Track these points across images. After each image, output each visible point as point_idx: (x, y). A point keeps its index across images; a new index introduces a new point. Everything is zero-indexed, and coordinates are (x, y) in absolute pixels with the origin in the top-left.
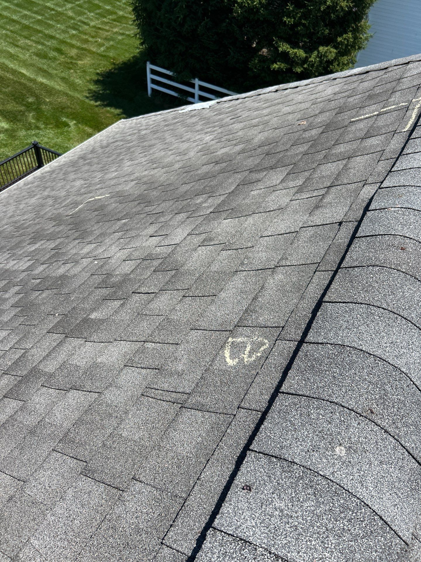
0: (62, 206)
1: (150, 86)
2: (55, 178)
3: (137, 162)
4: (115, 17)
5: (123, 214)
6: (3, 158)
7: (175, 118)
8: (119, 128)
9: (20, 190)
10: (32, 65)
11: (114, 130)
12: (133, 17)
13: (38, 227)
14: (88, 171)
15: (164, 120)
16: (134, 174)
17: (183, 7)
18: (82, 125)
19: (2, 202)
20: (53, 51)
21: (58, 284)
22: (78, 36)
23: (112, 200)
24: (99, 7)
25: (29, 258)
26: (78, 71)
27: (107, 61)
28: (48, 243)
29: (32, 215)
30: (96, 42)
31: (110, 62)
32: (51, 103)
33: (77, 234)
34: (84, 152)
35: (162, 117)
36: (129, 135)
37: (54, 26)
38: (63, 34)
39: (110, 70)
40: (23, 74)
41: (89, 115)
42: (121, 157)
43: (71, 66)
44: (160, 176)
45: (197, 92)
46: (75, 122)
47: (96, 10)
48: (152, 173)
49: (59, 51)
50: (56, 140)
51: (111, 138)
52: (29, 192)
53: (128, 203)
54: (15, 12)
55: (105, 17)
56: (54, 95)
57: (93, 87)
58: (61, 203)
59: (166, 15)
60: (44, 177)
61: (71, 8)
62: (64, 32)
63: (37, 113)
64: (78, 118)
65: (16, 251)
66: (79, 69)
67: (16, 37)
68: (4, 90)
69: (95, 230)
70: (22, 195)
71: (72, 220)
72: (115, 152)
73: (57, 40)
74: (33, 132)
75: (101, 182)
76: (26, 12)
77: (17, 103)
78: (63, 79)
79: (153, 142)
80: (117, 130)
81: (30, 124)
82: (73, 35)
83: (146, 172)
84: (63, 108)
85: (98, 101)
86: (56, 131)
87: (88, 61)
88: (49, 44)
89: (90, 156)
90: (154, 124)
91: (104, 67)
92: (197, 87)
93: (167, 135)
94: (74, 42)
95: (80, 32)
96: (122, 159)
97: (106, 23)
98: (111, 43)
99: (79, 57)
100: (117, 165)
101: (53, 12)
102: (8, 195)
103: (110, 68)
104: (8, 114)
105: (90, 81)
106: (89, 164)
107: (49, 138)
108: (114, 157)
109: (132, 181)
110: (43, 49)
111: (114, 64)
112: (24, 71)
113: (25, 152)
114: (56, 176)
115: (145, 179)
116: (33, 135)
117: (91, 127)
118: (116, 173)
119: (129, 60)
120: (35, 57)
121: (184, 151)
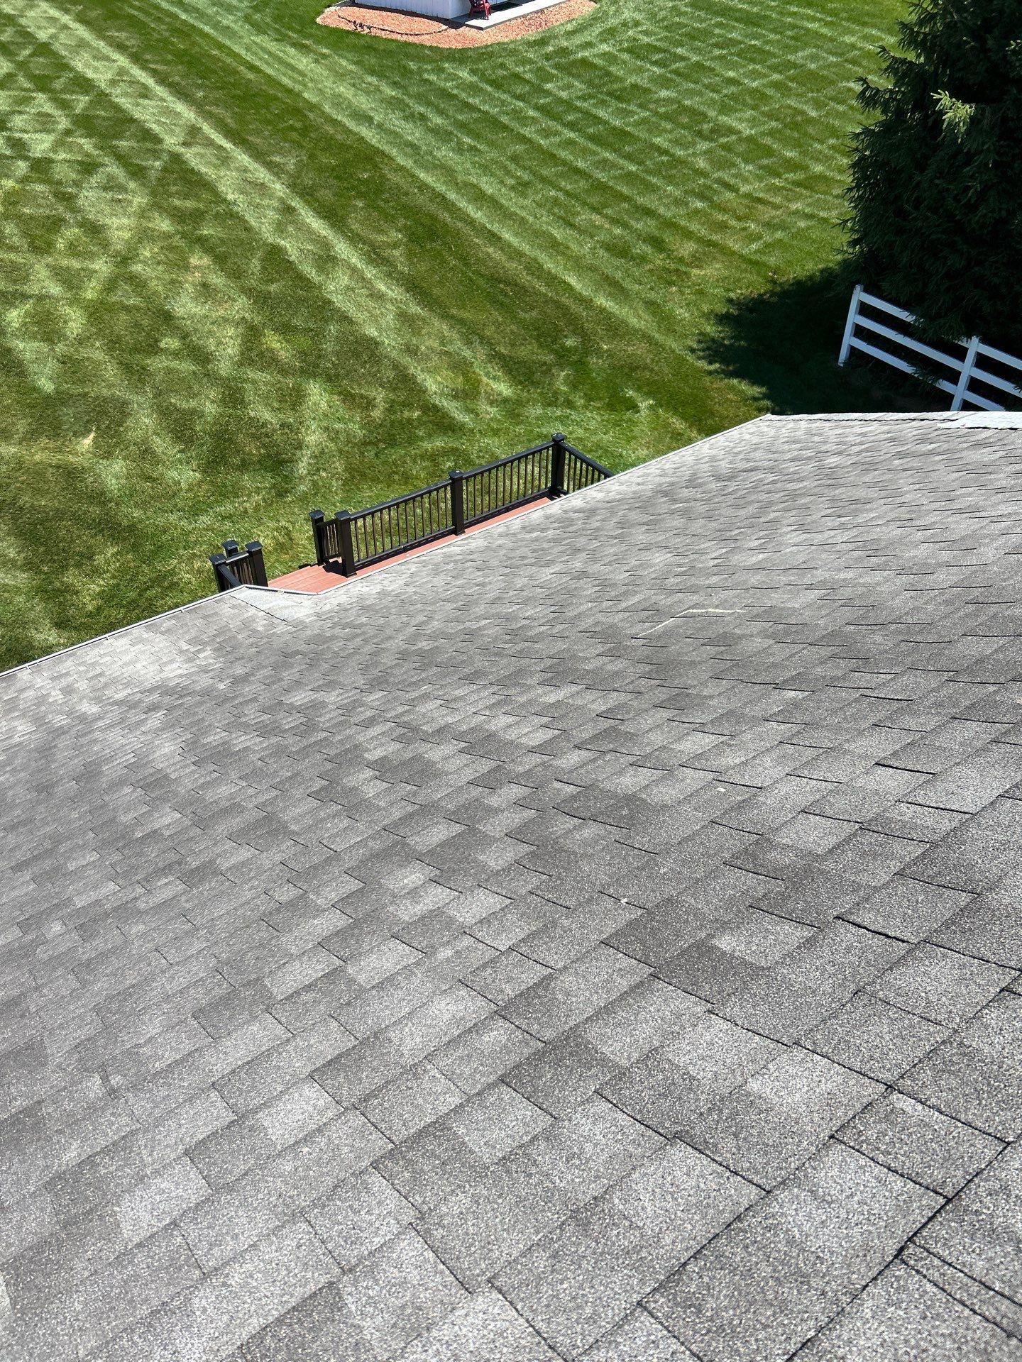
0: (620, 608)
1: (849, 340)
2: (597, 529)
3: (818, 538)
4: (803, 176)
5: (788, 675)
6: (483, 457)
7: (925, 440)
8: (762, 434)
9: (513, 539)
10: (593, 269)
11: (747, 437)
12: (849, 179)
13: (561, 645)
14: (683, 532)
15: (893, 439)
16: (815, 572)
17: (987, 164)
18: (666, 412)
19: (471, 557)
20: (644, 241)
21: (622, 817)
22: (706, 215)
23: (755, 628)
24: (769, 152)
25: (544, 720)
26: (688, 291)
27: (759, 274)
28: (590, 696)
29: (546, 612)
30: (745, 229)
31: (765, 278)
32: (610, 354)
33: (662, 695)
34: (669, 479)
35: (885, 428)
36: (792, 460)
37: (658, 188)
38: (673, 208)
39: (761, 295)
40: (569, 285)
41: (687, 390)
42: (772, 515)
43: (674, 278)
44: (894, 595)
45: (967, 369)
46: (651, 402)
47: (760, 158)
48: (867, 579)
49: (657, 244)
50: (601, 435)
51: (742, 456)
52: (534, 551)
53: (801, 646)
54: (585, 152)
55: (779, 175)
56: (622, 337)
57: (710, 329)
58: (617, 599)
59: (937, 181)
60: (571, 522)
61: (706, 153)
62: (677, 202)
63: (576, 371)
64: (660, 393)
65: (510, 693)
66: (689, 287)
67: (574, 206)
68: (522, 315)
69: (711, 697)
70: (519, 553)
71: (648, 651)
72: (753, 497)
73: (657, 219)
74: (559, 413)
75: (719, 570)
76: (607, 155)
77: (541, 346)
78: (651, 305)
79: (862, 493)
80: (755, 440)
81: (556, 393)
82: (697, 212)
83: (849, 575)
84: (634, 369)
85: (716, 362)
86: (606, 418)
87: (716, 269)
88: (639, 226)
89: (685, 493)
90: (861, 443)
91: (747, 287)
92: (970, 357)
93: (903, 481)
94: (694, 226)
95: (714, 205)
96: (775, 521)
97: (776, 190)
98: (779, 235)
99: (697, 261)
100: (762, 533)
101: (665, 158)
102: (486, 544)
103: (762, 291)
104: (517, 366)
105: (707, 316)
106: (684, 513)
107: (586, 429)
108: (751, 509)
109: (810, 587)
110: (623, 237)
111: (774, 282)
112: (572, 280)
113: (533, 454)
114: (598, 524)
115: (847, 593)
116: (557, 418)
117: (684, 417)
118: (761, 556)
119: (811, 278)
120: (601, 252)
121: (963, 538)
